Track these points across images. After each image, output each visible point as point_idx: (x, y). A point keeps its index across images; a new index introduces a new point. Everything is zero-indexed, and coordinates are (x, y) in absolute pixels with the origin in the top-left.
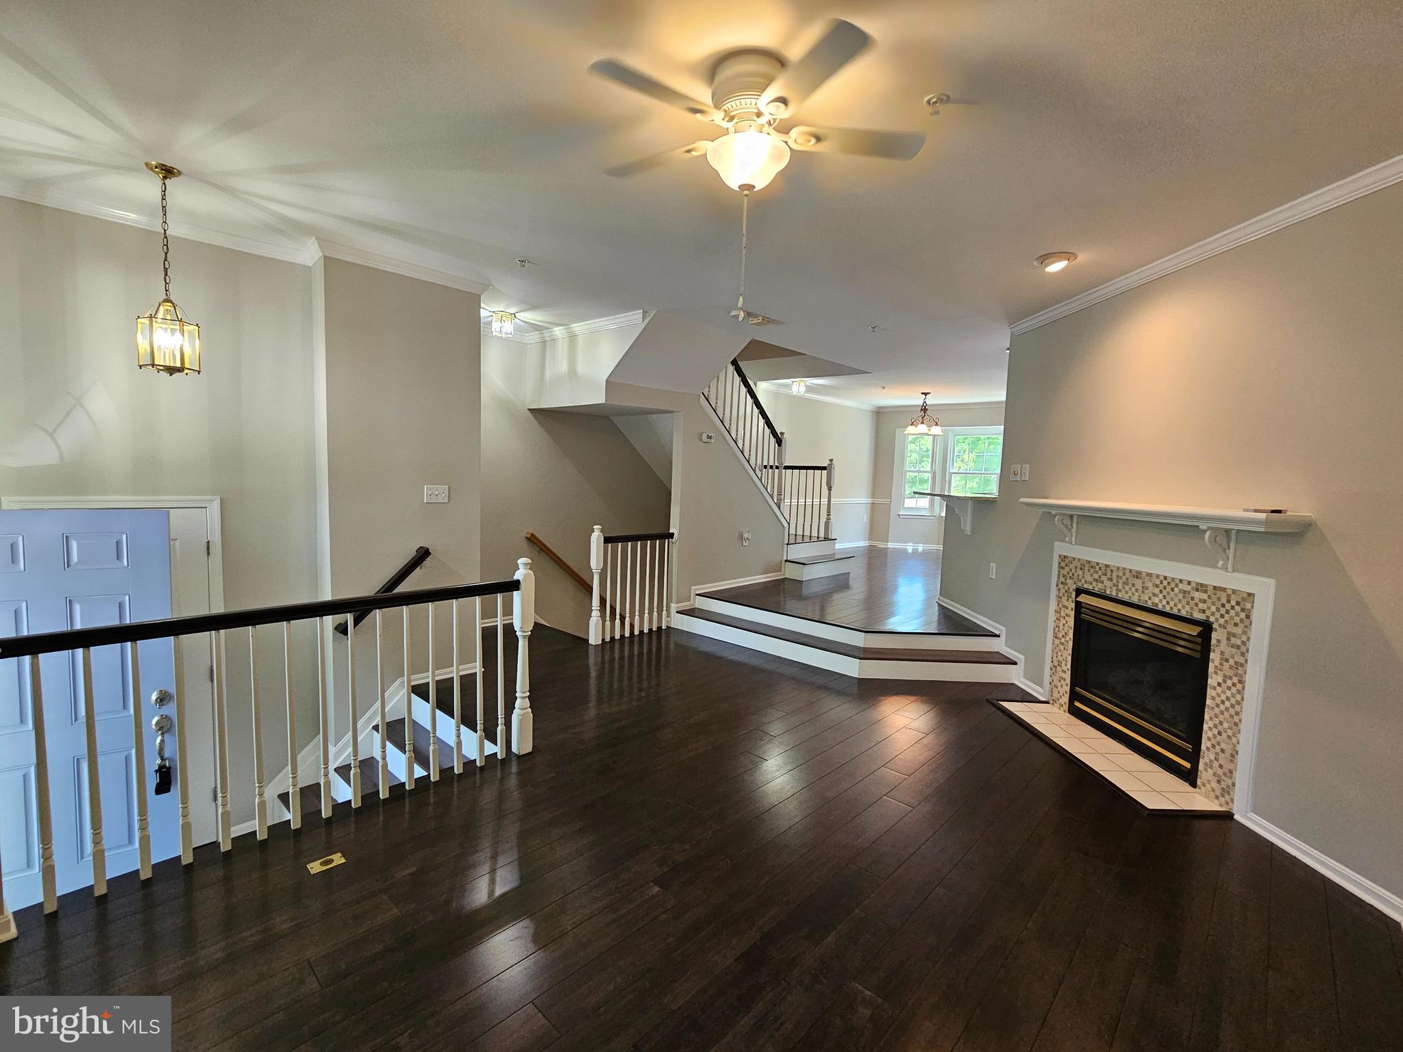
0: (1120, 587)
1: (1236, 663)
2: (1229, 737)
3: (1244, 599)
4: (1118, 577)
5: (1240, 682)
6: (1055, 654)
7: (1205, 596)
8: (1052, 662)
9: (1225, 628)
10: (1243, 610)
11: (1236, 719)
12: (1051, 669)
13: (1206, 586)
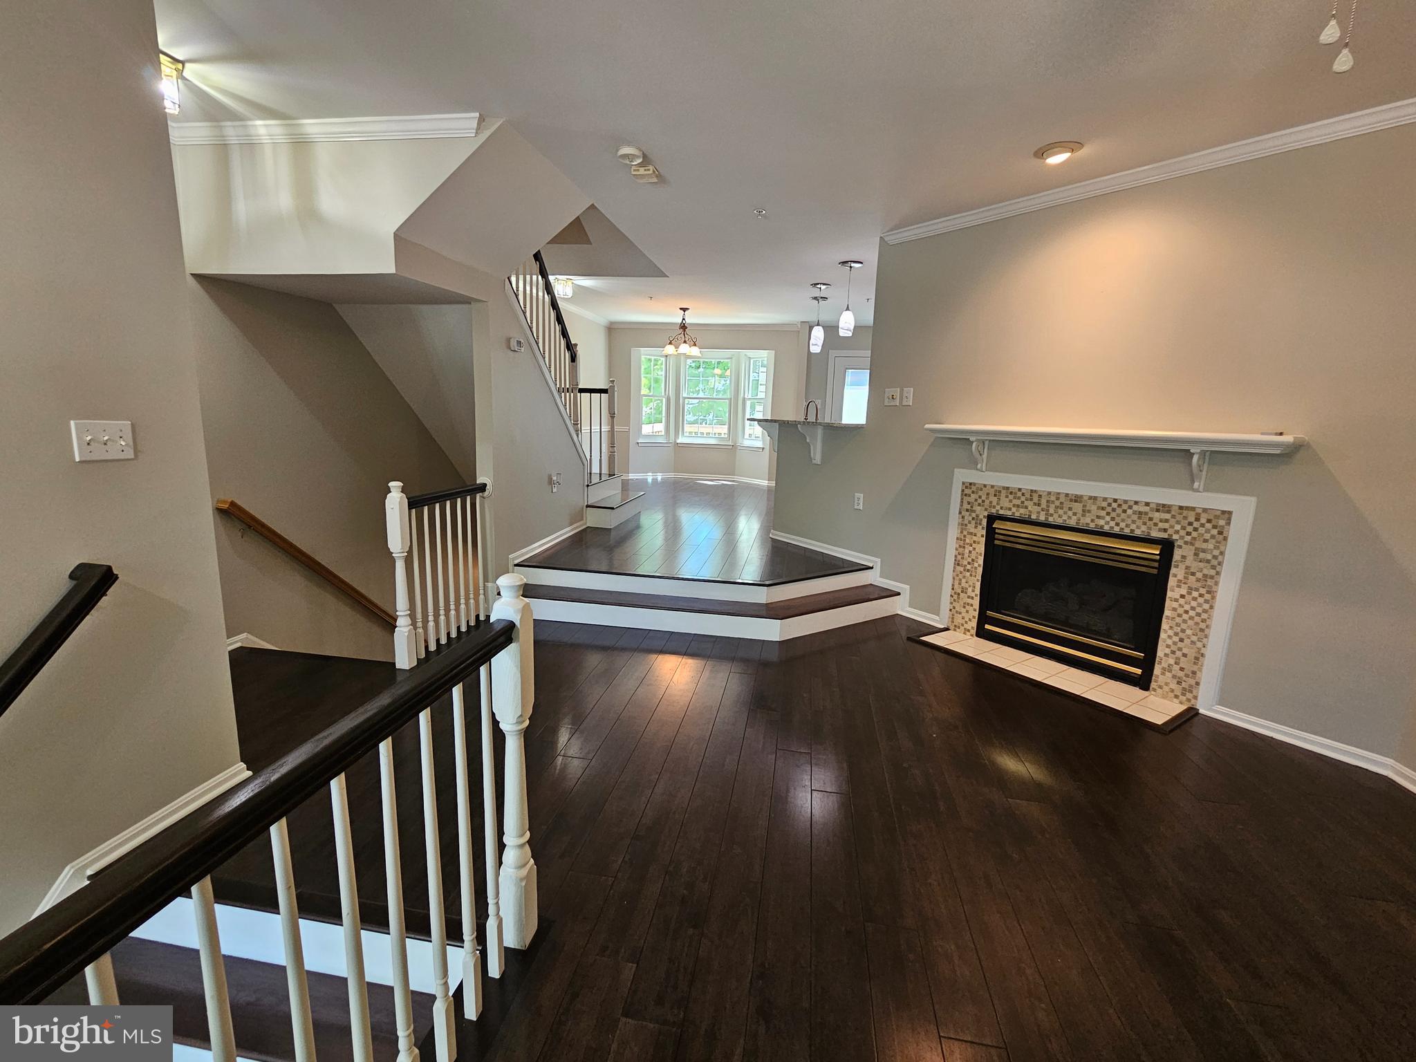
0: (1052, 511)
1: (1205, 576)
2: (1193, 643)
3: (1217, 517)
4: (1048, 501)
5: (1208, 592)
6: (957, 582)
7: (1168, 516)
8: (953, 589)
9: (1192, 544)
10: (1215, 527)
11: (1203, 625)
12: (952, 596)
13: (1170, 506)
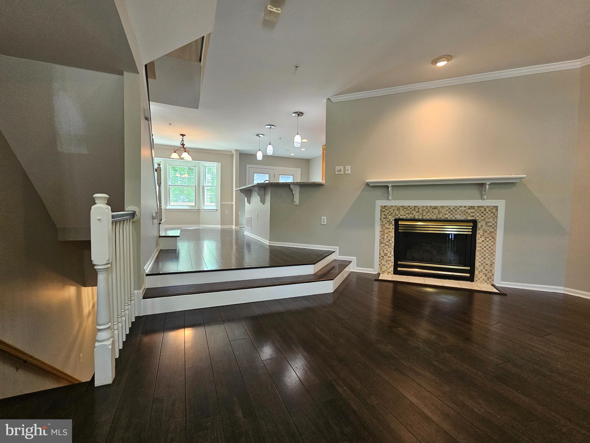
0: (424, 214)
1: (490, 232)
2: (489, 259)
3: (492, 209)
4: (422, 210)
5: (493, 238)
6: (382, 251)
7: (474, 211)
8: (380, 255)
9: (484, 220)
10: (492, 213)
11: (492, 251)
12: (380, 258)
13: (474, 207)
